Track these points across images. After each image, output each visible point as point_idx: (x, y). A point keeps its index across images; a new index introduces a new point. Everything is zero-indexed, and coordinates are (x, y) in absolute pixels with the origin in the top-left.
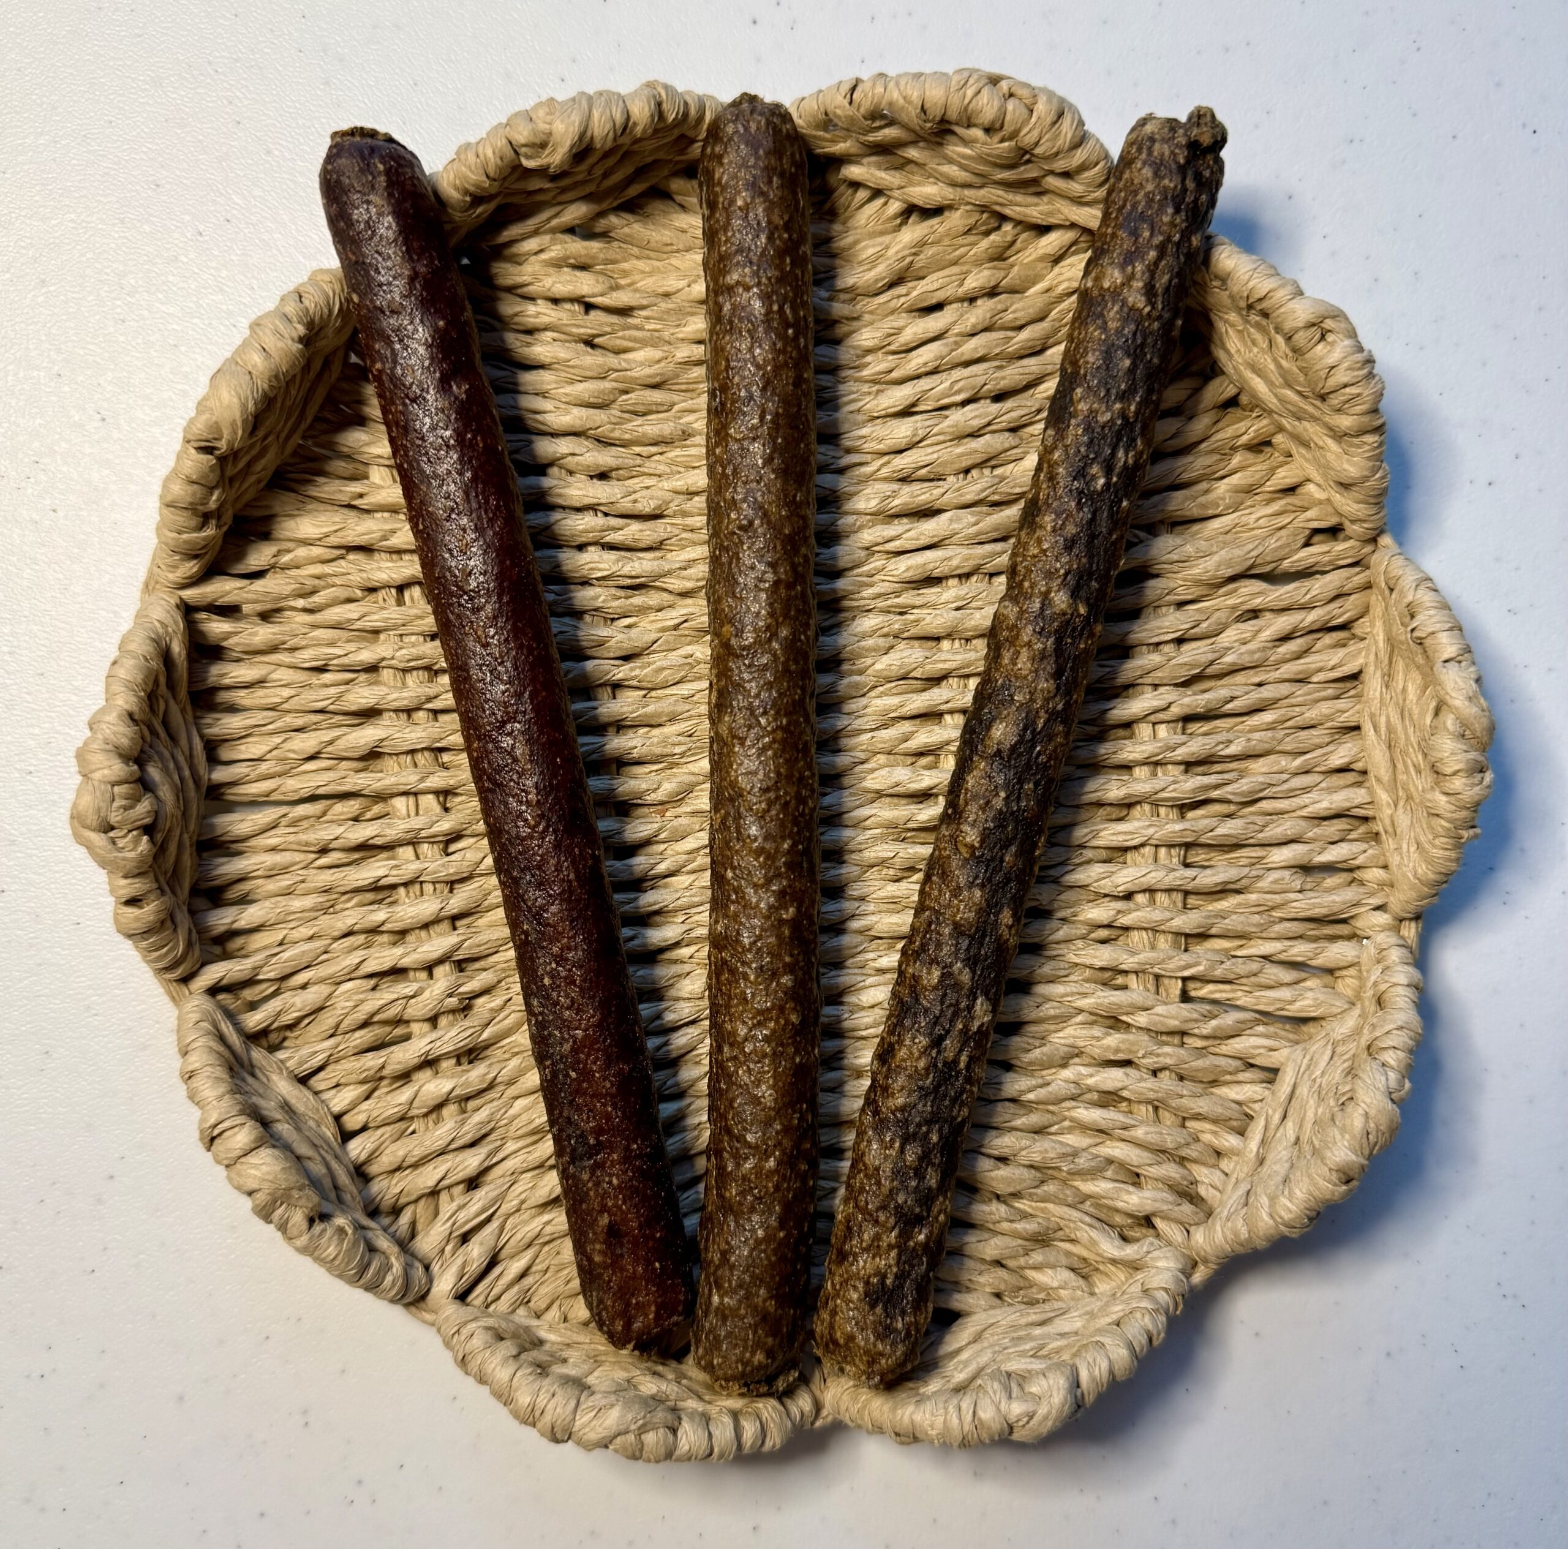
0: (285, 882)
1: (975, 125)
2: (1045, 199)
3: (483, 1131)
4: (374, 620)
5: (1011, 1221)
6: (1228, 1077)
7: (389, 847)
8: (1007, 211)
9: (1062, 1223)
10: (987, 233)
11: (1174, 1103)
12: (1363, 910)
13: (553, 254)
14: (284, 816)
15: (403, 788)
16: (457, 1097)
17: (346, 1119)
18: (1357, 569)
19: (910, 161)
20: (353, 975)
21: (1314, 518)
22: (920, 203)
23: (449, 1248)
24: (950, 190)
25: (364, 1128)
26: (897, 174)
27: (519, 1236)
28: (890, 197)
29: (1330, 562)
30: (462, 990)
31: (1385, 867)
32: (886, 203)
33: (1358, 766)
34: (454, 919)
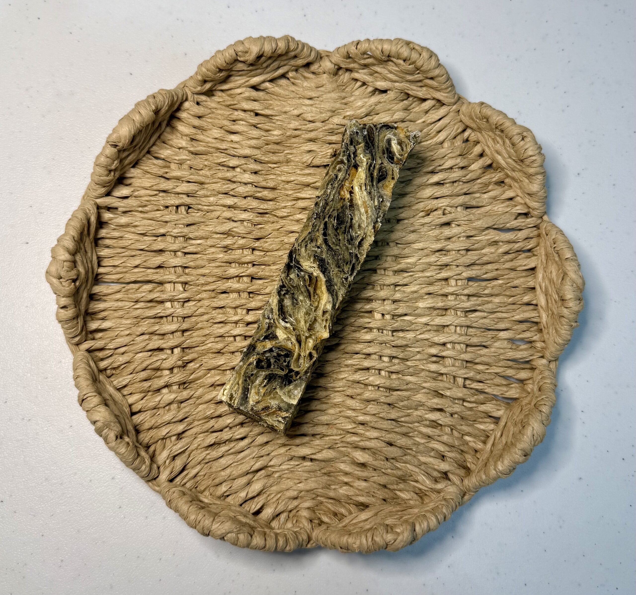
0: (121, 313)
1: (400, 59)
2: (424, 89)
3: (186, 416)
4: (167, 218)
5: (392, 469)
6: (481, 420)
7: (162, 302)
8: (410, 92)
9: (412, 473)
10: (403, 100)
11: (459, 427)
12: (535, 357)
13: (245, 95)
14: (124, 287)
15: (170, 280)
16: (178, 401)
17: (133, 407)
18: (535, 229)
19: (376, 72)
20: (143, 350)
21: (520, 209)
22: (379, 88)
23: (168, 462)
24: (390, 83)
25: (140, 411)
26: (371, 77)
27: (196, 459)
28: (368, 85)
29: (525, 226)
30: (184, 358)
31: (544, 342)
32: (366, 88)
33: (534, 302)
34: (184, 331)
